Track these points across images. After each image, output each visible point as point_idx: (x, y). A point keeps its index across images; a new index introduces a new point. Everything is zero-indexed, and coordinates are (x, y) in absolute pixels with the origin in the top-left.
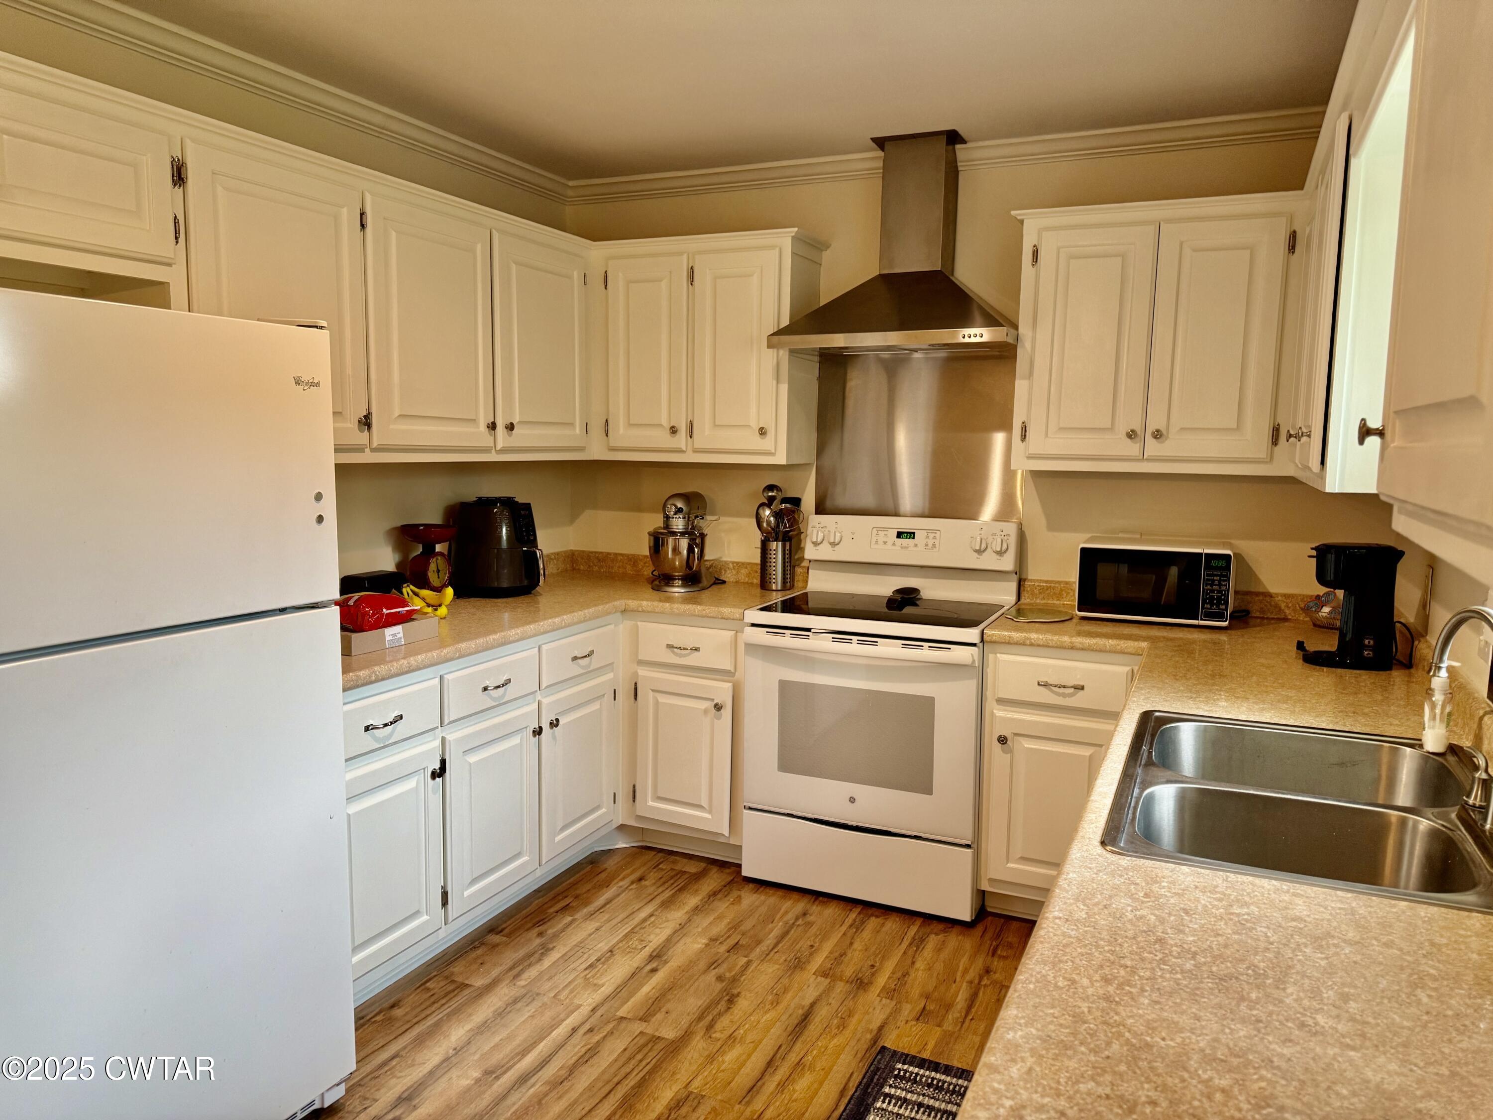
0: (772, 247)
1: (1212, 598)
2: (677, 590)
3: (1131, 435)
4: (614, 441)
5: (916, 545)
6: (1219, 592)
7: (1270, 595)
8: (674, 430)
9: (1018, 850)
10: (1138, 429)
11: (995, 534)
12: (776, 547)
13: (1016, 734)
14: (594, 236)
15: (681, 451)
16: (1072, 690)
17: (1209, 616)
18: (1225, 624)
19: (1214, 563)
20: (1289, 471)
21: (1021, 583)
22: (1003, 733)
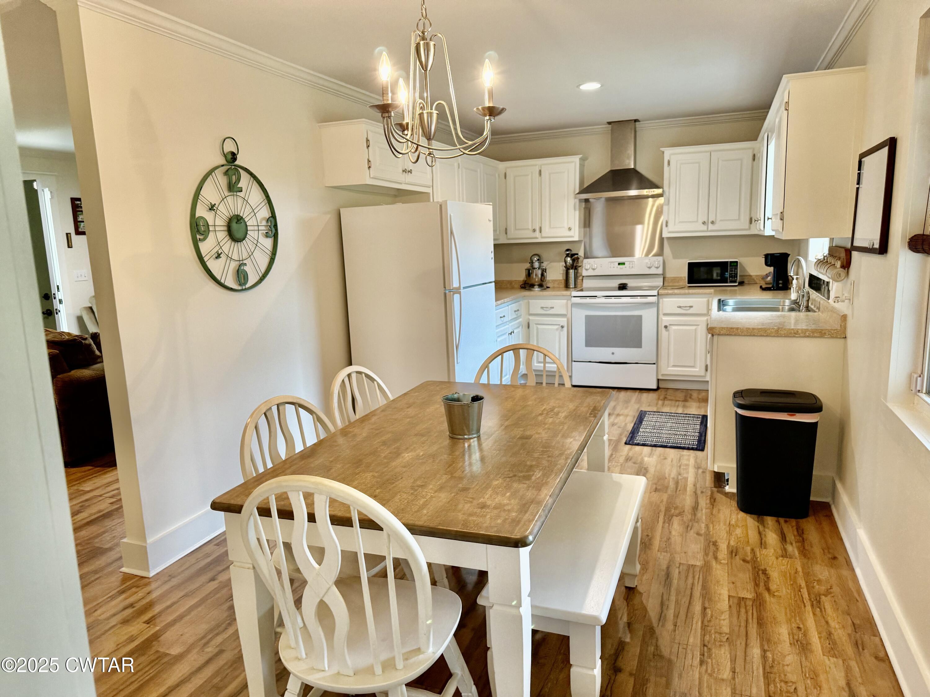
0: (572, 162)
1: (732, 276)
2: (536, 289)
3: (704, 223)
4: (509, 236)
5: (625, 267)
6: (735, 273)
7: (751, 276)
8: (534, 231)
9: (672, 363)
10: (706, 221)
11: (655, 261)
12: (572, 272)
13: (670, 325)
14: (502, 160)
15: (537, 238)
16: (689, 308)
17: (731, 282)
18: (737, 284)
19: (732, 264)
20: (756, 232)
21: (664, 278)
22: (665, 325)
